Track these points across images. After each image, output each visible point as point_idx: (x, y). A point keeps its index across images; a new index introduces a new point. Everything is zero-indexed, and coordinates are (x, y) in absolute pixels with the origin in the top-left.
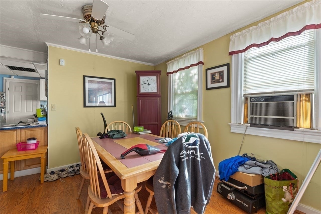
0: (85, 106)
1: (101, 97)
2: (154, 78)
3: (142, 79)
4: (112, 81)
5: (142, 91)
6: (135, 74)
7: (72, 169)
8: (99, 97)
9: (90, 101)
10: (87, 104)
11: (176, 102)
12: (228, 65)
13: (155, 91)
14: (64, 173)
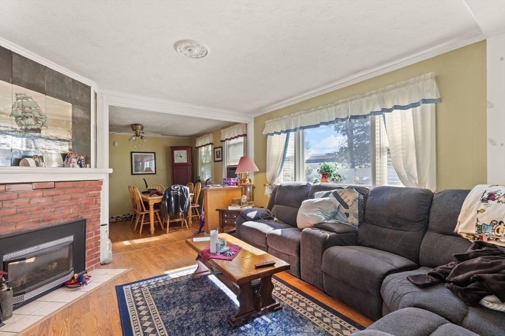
0: (132, 174)
1: (148, 162)
2: (185, 151)
3: (176, 152)
4: (153, 154)
5: (176, 161)
6: (170, 148)
7: (125, 216)
8: (145, 163)
9: (136, 171)
10: (134, 172)
11: (203, 169)
12: (222, 147)
13: (186, 161)
14: (120, 218)
